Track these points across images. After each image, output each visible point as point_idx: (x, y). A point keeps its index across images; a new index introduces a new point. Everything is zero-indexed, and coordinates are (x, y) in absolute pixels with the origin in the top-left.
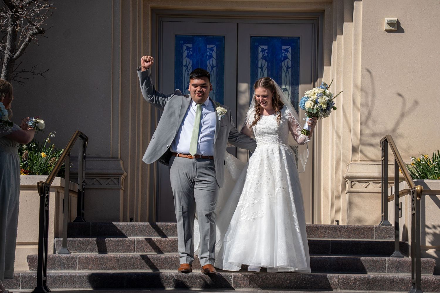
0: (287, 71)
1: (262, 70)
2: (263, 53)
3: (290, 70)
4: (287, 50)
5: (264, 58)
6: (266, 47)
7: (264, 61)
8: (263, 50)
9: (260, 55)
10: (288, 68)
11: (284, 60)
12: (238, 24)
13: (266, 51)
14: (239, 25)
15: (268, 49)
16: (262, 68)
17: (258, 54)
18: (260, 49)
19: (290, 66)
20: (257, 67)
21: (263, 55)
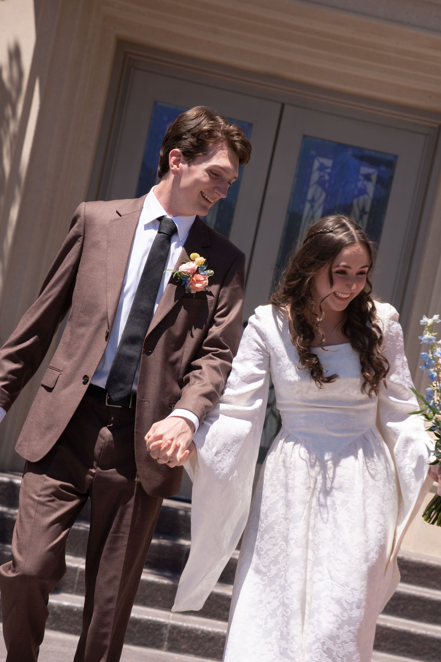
0: (361, 217)
1: (312, 207)
2: (322, 173)
3: (366, 218)
4: (368, 177)
5: (321, 183)
6: (329, 163)
7: (320, 189)
8: (322, 168)
9: (315, 176)
10: (363, 211)
11: (358, 196)
12: (283, 106)
13: (329, 170)
14: (286, 107)
15: (333, 167)
16: (313, 201)
17: (311, 173)
18: (316, 165)
19: (368, 209)
20: (303, 201)
21: (321, 177)
